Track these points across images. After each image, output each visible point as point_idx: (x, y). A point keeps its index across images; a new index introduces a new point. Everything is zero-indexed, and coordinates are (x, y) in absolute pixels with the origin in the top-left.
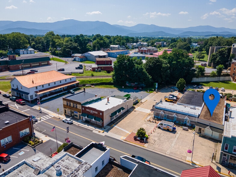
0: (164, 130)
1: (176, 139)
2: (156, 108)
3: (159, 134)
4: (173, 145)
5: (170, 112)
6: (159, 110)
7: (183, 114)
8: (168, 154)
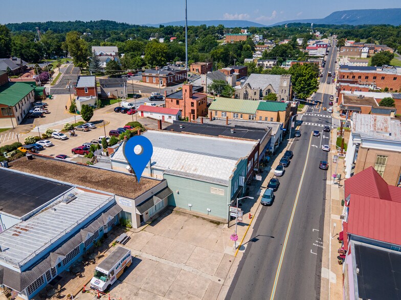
0: (120, 279)
1: (162, 261)
2: (29, 269)
3: (140, 292)
4: (186, 269)
5: (69, 242)
6: (40, 265)
7: (94, 219)
8: (222, 281)
